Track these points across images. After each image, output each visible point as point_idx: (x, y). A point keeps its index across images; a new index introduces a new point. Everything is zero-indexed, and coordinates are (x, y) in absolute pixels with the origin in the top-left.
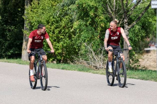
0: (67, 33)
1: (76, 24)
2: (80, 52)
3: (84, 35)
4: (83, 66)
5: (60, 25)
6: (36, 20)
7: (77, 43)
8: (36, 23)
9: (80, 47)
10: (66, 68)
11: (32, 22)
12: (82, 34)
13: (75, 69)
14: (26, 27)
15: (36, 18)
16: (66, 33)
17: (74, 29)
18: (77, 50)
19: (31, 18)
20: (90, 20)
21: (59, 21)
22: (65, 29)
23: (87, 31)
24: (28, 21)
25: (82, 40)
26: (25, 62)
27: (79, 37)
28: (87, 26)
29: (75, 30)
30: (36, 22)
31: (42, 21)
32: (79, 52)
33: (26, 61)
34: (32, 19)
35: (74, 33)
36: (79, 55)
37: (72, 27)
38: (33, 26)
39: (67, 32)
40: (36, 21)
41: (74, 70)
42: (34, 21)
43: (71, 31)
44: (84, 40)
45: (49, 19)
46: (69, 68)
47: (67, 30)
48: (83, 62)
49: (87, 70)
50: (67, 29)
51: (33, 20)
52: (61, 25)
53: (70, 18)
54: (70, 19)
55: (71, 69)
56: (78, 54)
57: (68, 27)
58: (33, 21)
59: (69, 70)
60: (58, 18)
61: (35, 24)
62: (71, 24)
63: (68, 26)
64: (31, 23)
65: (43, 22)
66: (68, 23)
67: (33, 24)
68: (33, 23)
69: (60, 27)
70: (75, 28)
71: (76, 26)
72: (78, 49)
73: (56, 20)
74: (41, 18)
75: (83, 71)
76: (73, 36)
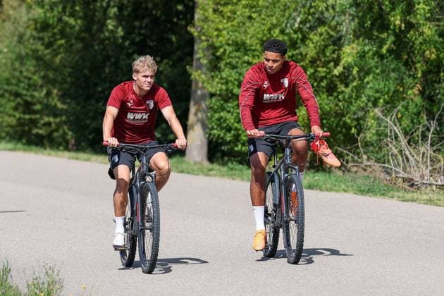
0: (322, 79)
1: (349, 53)
2: (361, 135)
3: (374, 85)
4: (372, 180)
5: (301, 54)
6: (229, 39)
7: (353, 109)
8: (229, 49)
9: (362, 122)
10: (321, 183)
11: (217, 44)
12: (368, 83)
13: (346, 189)
14: (199, 59)
15: (228, 33)
16: (318, 80)
17: (344, 68)
18: (353, 131)
19: (215, 33)
20: (392, 38)
21: (299, 41)
22: (318, 66)
23: (383, 72)
24: (205, 44)
25: (369, 101)
26: (195, 168)
27: (359, 90)
28: (382, 57)
29: (348, 68)
30: (228, 45)
31: (248, 41)
32: (358, 135)
33: (200, 163)
34: (218, 36)
35: (345, 78)
36: (359, 144)
37: (337, 62)
38: (219, 59)
39: (323, 74)
40: (230, 42)
41: (345, 191)
42: (224, 42)
43: (336, 72)
44: (372, 99)
45: (268, 36)
46: (329, 186)
47: (322, 71)
48: (370, 166)
49: (383, 192)
50: (323, 67)
51: (220, 39)
52: (306, 55)
53: (332, 33)
54: (331, 36)
55: (334, 189)
56: (357, 142)
57: (327, 59)
58: (221, 42)
59: (331, 190)
60: (295, 32)
61: (225, 50)
62: (334, 52)
63: (325, 56)
64: (213, 48)
65: (252, 45)
66: (326, 46)
67: (222, 50)
68: (221, 47)
69: (303, 60)
70: (346, 65)
71: (350, 60)
72: (355, 127)
73: (291, 40)
74: (246, 32)
75: (371, 194)
76: (341, 88)
